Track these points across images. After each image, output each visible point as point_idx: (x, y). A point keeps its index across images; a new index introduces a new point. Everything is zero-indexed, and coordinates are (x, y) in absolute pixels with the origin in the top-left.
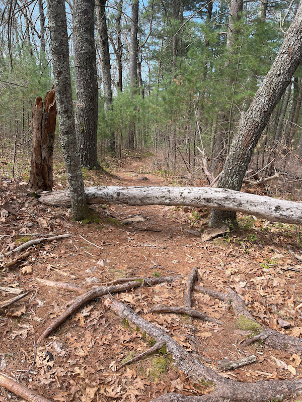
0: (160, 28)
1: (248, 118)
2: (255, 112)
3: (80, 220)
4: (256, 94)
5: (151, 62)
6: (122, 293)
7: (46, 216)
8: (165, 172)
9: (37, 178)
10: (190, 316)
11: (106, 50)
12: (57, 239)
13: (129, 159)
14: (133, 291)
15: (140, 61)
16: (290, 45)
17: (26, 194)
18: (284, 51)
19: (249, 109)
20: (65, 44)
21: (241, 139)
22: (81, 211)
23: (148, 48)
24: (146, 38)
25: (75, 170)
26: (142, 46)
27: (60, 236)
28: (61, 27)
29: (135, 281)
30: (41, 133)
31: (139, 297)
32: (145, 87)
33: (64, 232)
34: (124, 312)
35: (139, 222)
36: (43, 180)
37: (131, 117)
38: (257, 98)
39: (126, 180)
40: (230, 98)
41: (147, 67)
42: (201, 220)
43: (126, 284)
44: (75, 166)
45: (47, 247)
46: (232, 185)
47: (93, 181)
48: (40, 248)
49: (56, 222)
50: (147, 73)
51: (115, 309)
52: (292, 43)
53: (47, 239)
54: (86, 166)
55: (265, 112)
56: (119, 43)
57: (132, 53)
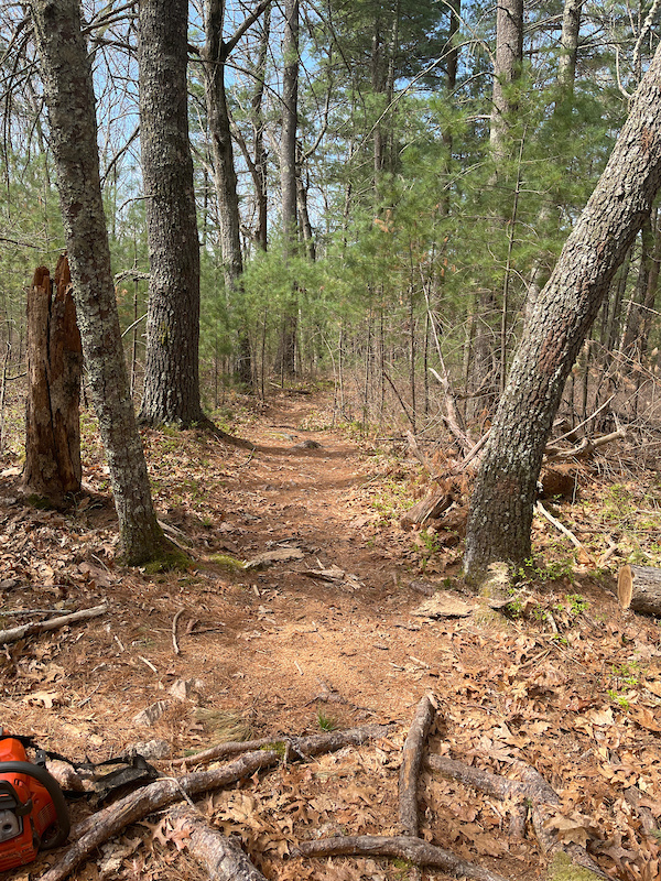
0: (346, 117)
1: (548, 302)
2: (565, 288)
3: (140, 564)
4: (567, 245)
5: (330, 188)
6: (225, 793)
7: (55, 555)
8: (360, 426)
9: (42, 459)
10: (413, 863)
11: (228, 164)
12: (73, 624)
13: (282, 395)
14: (256, 781)
15: (305, 186)
16: (644, 123)
17: (14, 500)
18: (630, 140)
19: (550, 282)
20: (87, 137)
21: (533, 354)
22: (143, 542)
23: (322, 159)
24: (317, 139)
25: (123, 442)
26: (308, 156)
27: (81, 613)
28: (73, 96)
29: (262, 751)
30: (48, 353)
31: (272, 804)
32: (317, 240)
33: (93, 602)
34: (222, 867)
35: (291, 560)
36: (55, 465)
37: (283, 306)
38: (569, 255)
39: (266, 450)
40: (502, 258)
41: (321, 198)
42: (443, 552)
43: (236, 764)
44: (124, 432)
45: (43, 649)
46: (518, 468)
47: (190, 454)
48: (21, 653)
49: (79, 572)
50: (322, 211)
51: (198, 852)
52: (650, 120)
53: (45, 623)
54: (174, 420)
55: (590, 286)
56: (259, 150)
57: (285, 169)
